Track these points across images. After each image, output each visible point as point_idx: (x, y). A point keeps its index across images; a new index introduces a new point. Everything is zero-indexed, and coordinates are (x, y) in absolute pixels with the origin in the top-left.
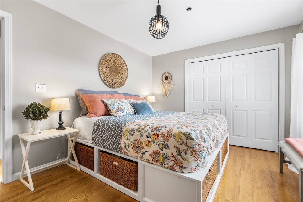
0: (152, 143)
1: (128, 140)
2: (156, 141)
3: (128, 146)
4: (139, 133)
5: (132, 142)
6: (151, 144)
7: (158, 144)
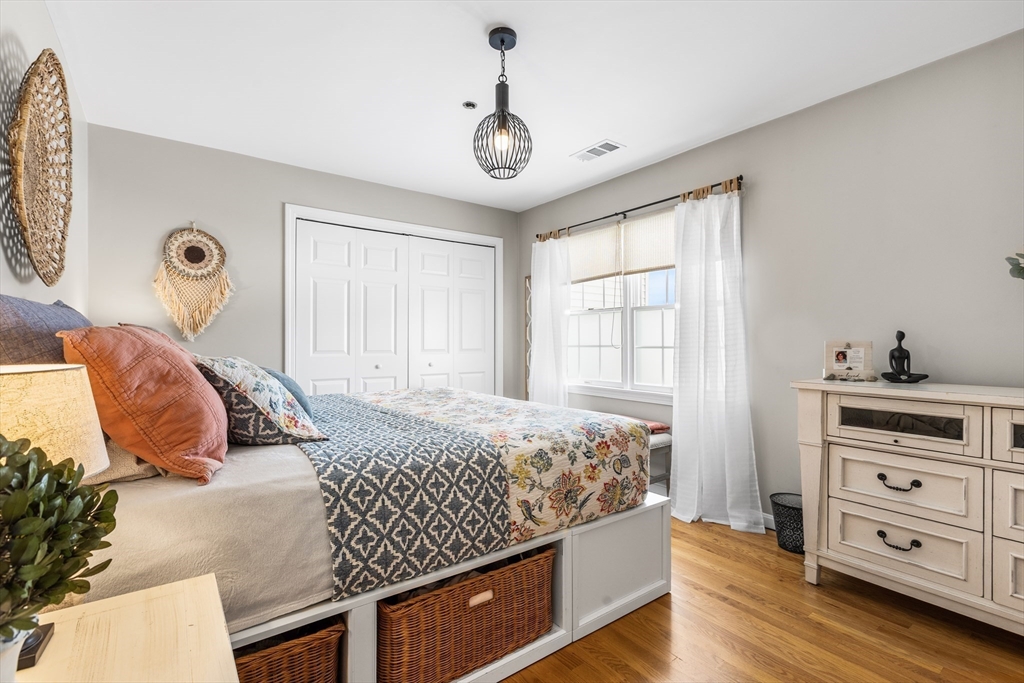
0: (600, 467)
1: (536, 488)
2: (607, 460)
3: (537, 508)
4: (566, 456)
5: (548, 488)
6: (600, 471)
7: (612, 464)
